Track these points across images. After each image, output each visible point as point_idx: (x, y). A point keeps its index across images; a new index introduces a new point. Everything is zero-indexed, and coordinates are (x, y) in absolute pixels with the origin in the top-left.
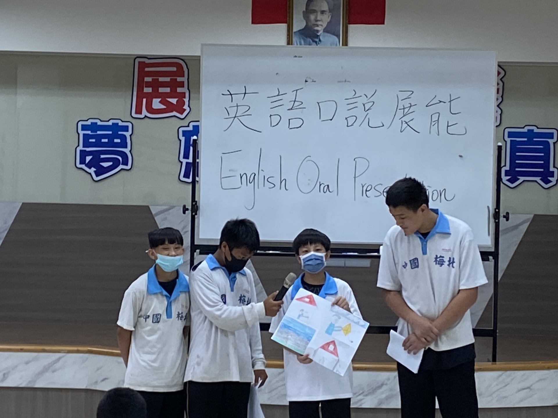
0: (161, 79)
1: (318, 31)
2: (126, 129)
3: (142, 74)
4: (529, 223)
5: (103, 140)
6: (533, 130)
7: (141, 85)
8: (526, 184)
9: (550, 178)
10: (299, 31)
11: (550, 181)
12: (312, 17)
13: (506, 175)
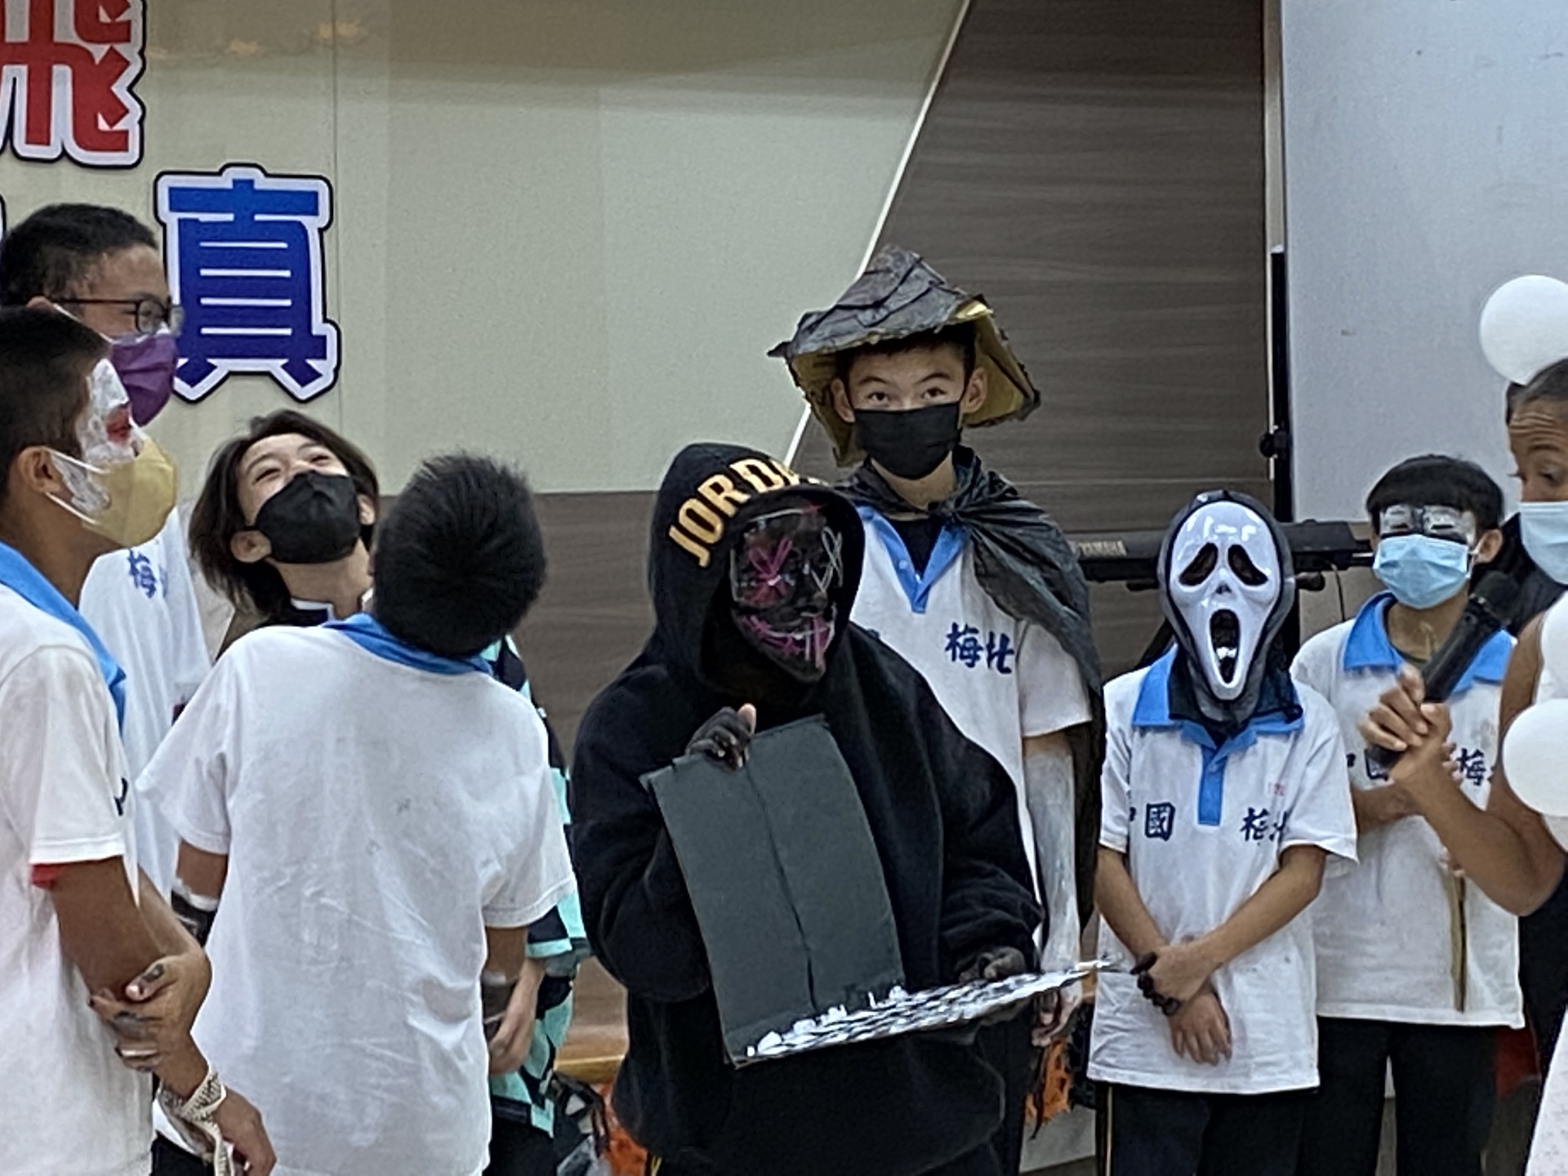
6: (251, 182)
8: (236, 387)
9: (313, 363)
11: (316, 375)
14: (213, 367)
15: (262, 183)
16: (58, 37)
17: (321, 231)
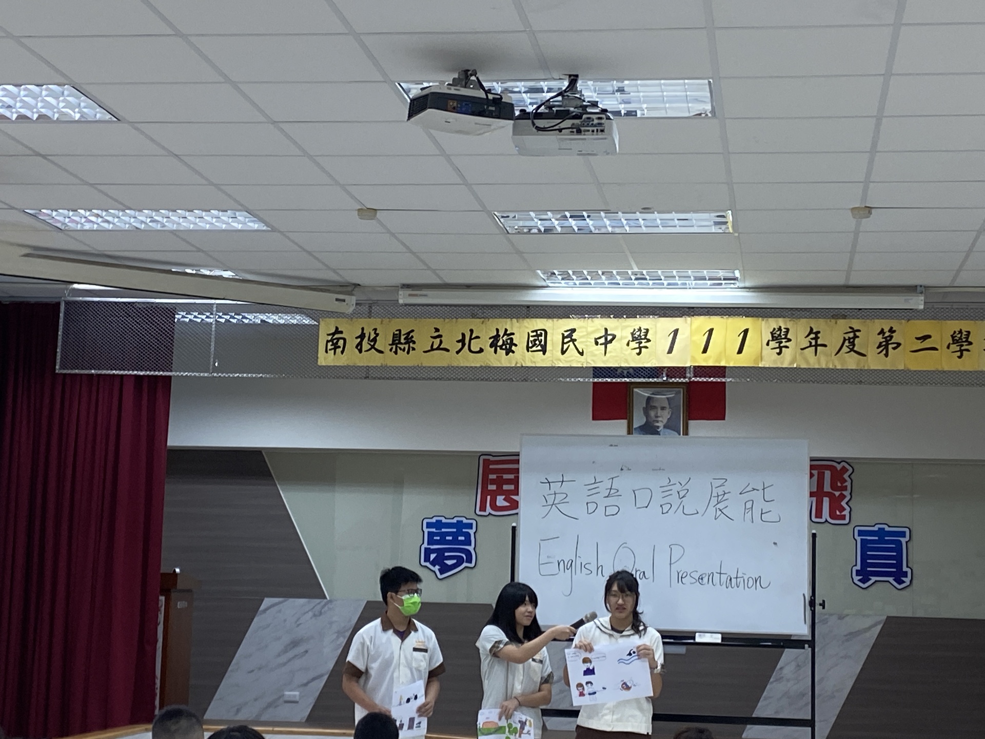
0: (506, 476)
1: (658, 427)
2: (470, 526)
3: (487, 471)
4: (882, 625)
5: (448, 538)
6: (884, 529)
7: (486, 482)
8: (878, 584)
9: (904, 579)
10: (640, 427)
11: (904, 582)
12: (652, 413)
13: (857, 575)
14: (870, 579)
15: (887, 529)
16: (825, 490)
17: (907, 542)
